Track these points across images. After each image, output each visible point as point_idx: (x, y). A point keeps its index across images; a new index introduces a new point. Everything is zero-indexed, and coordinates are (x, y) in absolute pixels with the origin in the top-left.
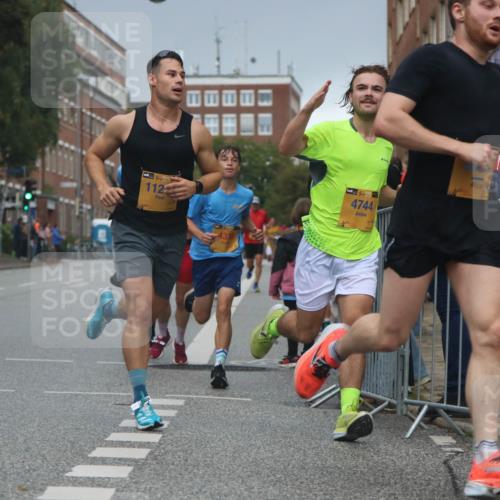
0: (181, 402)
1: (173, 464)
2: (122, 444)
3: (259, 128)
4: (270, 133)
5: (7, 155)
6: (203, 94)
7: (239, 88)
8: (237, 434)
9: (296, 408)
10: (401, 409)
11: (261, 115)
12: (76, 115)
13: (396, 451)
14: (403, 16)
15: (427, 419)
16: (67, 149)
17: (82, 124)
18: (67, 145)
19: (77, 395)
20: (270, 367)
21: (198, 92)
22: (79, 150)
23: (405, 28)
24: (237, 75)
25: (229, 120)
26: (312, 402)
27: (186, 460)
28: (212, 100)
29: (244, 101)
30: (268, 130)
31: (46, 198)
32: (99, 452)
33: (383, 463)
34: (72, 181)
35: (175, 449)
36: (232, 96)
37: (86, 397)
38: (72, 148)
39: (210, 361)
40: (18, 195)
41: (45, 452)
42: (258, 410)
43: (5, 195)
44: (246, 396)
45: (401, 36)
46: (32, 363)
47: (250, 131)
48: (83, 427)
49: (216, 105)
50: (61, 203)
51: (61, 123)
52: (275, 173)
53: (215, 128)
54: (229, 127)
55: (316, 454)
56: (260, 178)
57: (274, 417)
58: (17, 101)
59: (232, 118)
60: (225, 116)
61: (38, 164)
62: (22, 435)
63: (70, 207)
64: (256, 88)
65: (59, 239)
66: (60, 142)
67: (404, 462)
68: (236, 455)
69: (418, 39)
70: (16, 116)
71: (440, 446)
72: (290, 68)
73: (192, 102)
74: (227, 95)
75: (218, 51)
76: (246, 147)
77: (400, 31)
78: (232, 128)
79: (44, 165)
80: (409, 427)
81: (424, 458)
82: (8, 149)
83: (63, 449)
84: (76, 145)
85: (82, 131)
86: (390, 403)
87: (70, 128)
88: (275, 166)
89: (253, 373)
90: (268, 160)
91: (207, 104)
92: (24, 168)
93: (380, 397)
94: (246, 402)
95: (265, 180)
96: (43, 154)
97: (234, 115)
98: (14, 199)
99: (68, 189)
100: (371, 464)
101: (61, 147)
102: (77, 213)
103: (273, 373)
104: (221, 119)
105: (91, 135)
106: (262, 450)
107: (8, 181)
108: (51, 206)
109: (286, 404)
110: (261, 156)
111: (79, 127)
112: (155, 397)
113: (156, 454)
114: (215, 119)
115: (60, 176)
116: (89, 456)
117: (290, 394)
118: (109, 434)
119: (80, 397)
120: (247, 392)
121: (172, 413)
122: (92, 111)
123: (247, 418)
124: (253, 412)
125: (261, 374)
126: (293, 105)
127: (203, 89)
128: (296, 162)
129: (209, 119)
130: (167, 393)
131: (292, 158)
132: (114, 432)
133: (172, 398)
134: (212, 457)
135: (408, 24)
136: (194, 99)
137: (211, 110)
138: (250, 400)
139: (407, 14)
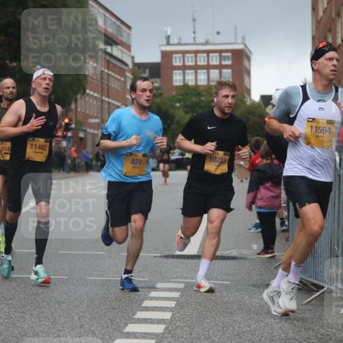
0: (182, 286)
1: (182, 337)
2: (145, 321)
6: (184, 57)
7: (208, 52)
8: (223, 312)
11: (224, 71)
12: (99, 72)
14: (323, 3)
16: (92, 96)
17: (102, 78)
18: (92, 93)
19: (110, 281)
20: (240, 256)
21: (181, 55)
22: (99, 96)
23: (324, 12)
24: (207, 43)
25: (202, 74)
27: (191, 334)
28: (190, 61)
29: (212, 61)
31: (79, 130)
32: (131, 328)
33: (328, 335)
34: (96, 118)
35: (182, 325)
36: (204, 57)
38: (96, 95)
39: (198, 252)
41: (93, 328)
42: (235, 292)
44: (226, 280)
45: (322, 18)
46: (77, 255)
48: (117, 307)
49: (193, 64)
50: (89, 133)
51: (88, 78)
53: (192, 80)
54: (202, 79)
55: (280, 328)
57: (247, 297)
59: (204, 73)
60: (199, 71)
61: (73, 106)
62: (77, 314)
63: (94, 135)
64: (220, 52)
65: (87, 158)
66: (88, 91)
68: (225, 329)
69: (333, 20)
72: (243, 38)
73: (177, 62)
74: (200, 57)
75: (194, 27)
77: (321, 14)
78: (204, 80)
79: (76, 107)
83: (106, 325)
84: (98, 93)
85: (102, 87)
87: (93, 81)
89: (229, 261)
91: (187, 64)
93: (321, 283)
94: (227, 285)
96: (76, 100)
97: (205, 71)
99: (93, 124)
100: (319, 336)
101: (88, 94)
103: (242, 261)
104: (196, 73)
105: (109, 86)
106: (242, 326)
108: (81, 135)
109: (254, 286)
111: (100, 79)
112: (163, 281)
113: (170, 329)
114: (192, 73)
115: (87, 114)
116: (125, 331)
117: (255, 279)
118: (136, 313)
119: (112, 282)
120: (226, 277)
121: (177, 295)
122: (108, 69)
123: (229, 298)
124: (232, 293)
125: (234, 262)
126: (246, 63)
127: (184, 53)
128: (248, 103)
129: (188, 73)
130: (172, 278)
131: (245, 99)
132: (139, 311)
133: (175, 282)
134: (208, 331)
135: (326, 9)
136: (178, 60)
137: (190, 68)
138: (228, 283)
139: (325, 2)
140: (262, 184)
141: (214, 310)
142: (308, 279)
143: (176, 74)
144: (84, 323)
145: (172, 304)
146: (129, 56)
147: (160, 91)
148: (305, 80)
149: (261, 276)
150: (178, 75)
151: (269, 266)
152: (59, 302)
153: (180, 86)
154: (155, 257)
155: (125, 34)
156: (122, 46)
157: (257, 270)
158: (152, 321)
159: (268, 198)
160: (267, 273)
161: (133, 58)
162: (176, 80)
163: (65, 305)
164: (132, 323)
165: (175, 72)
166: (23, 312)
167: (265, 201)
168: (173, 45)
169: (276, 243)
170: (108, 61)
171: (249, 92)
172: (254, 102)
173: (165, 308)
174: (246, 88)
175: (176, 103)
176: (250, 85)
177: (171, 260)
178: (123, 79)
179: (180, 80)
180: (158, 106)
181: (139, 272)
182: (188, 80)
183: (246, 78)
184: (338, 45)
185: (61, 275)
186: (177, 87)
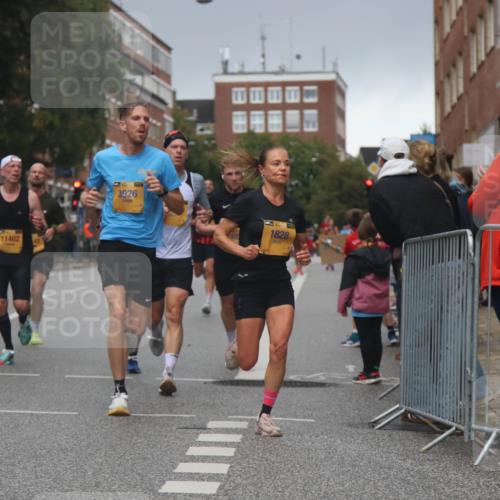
0: (244, 425)
2: (191, 477)
3: (305, 125)
4: (315, 129)
5: (56, 156)
6: (248, 92)
7: (284, 85)
8: (304, 462)
9: (361, 430)
10: (469, 436)
11: (307, 112)
13: (466, 482)
14: (451, 14)
19: (139, 418)
20: (328, 381)
21: (243, 89)
23: (452, 27)
24: (282, 71)
25: (275, 117)
26: (376, 422)
27: (257, 496)
28: (257, 98)
29: (290, 98)
30: (314, 126)
32: (170, 487)
35: (244, 482)
36: (278, 92)
37: (150, 421)
40: (66, 196)
42: (322, 434)
44: (309, 417)
45: (449, 35)
46: (91, 380)
47: (295, 128)
48: (150, 456)
49: (262, 102)
51: (109, 123)
52: (321, 169)
53: (260, 125)
54: (275, 124)
55: (387, 486)
56: (306, 175)
57: (339, 441)
59: (278, 115)
60: (270, 112)
61: (86, 163)
62: (91, 467)
64: (301, 84)
66: (108, 142)
67: (477, 496)
68: (306, 488)
69: (465, 38)
72: (335, 64)
73: (238, 98)
74: (272, 92)
75: (264, 49)
76: (291, 143)
77: (447, 29)
78: (278, 125)
80: (479, 454)
81: (495, 489)
82: (57, 150)
83: (133, 483)
88: (321, 162)
89: (313, 389)
90: (314, 156)
91: (252, 102)
92: (73, 169)
94: (310, 424)
96: (91, 155)
97: (279, 112)
98: (62, 199)
100: (443, 498)
103: (333, 389)
104: (266, 115)
107: (56, 182)
109: (350, 425)
110: (307, 152)
112: (218, 419)
113: (226, 488)
114: (260, 115)
116: (160, 491)
117: (352, 415)
118: (177, 465)
119: (143, 420)
120: (310, 413)
121: (237, 438)
123: (313, 443)
124: (318, 436)
125: (322, 389)
126: (339, 101)
127: (249, 85)
128: (342, 159)
129: (255, 115)
130: (229, 414)
131: (338, 154)
132: (181, 461)
133: (235, 420)
134: (283, 492)
135: (455, 22)
136: (239, 95)
137: (257, 107)
138: (312, 421)
139: (454, 11)
140: (361, 276)
141: (291, 461)
142: (428, 414)
143: (237, 116)
144: (102, 480)
145: (230, 452)
146: (169, 90)
147: (213, 142)
148: (425, 125)
149: (360, 410)
150: (240, 118)
151: (372, 397)
152: (65, 451)
153: (243, 134)
154: (205, 383)
155: (162, 58)
156: (158, 76)
157: (354, 401)
158: (200, 477)
159: (369, 297)
160: (369, 407)
161: (174, 93)
162: (237, 126)
163: (73, 454)
164: (170, 480)
165: (235, 113)
166: (13, 465)
167: (365, 302)
168: (233, 74)
169: (382, 363)
171: (342, 142)
172: (351, 157)
173: (219, 457)
174: (339, 137)
176: (344, 132)
177: (228, 388)
178: (159, 124)
179: (243, 126)
180: (210, 163)
181: (183, 405)
182: (255, 125)
183: (339, 122)
184: (471, 75)
185: (68, 410)
186: (238, 136)
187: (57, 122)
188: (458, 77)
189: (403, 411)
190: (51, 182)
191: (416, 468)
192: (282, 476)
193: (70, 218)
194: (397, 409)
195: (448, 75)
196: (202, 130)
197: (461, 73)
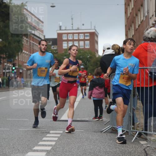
0: (61, 132)
1: (59, 151)
2: (43, 145)
3: (85, 46)
4: (89, 47)
5: (7, 56)
6: (68, 35)
7: (79, 33)
8: (79, 142)
9: (98, 133)
10: (130, 133)
11: (86, 42)
12: (29, 43)
13: (129, 146)
14: (130, 10)
15: (138, 136)
16: (25, 53)
17: (30, 45)
18: (25, 52)
19: (29, 130)
20: (90, 120)
21: (66, 35)
22: (29, 54)
23: (130, 14)
24: (78, 29)
26: (103, 131)
27: (63, 150)
28: (70, 37)
29: (81, 38)
30: (88, 46)
31: (19, 69)
32: (36, 148)
33: (125, 150)
35: (60, 147)
36: (77, 36)
37: (32, 131)
38: (27, 53)
40: (10, 68)
41: (19, 148)
42: (86, 134)
43: (7, 68)
45: (129, 17)
46: (15, 120)
47: (83, 47)
48: (31, 140)
49: (72, 39)
50: (24, 70)
51: (24, 45)
52: (91, 60)
55: (104, 148)
56: (86, 61)
57: (90, 136)
58: (10, 38)
59: (77, 43)
60: (75, 42)
61: (17, 58)
62: (12, 143)
64: (84, 33)
66: (24, 51)
67: (131, 150)
68: (79, 148)
69: (134, 17)
70: (9, 43)
71: (142, 144)
72: (95, 27)
73: (65, 38)
74: (75, 36)
75: (72, 22)
76: (81, 52)
77: (129, 15)
80: (133, 139)
81: (137, 148)
82: (7, 53)
83: (25, 147)
84: (28, 52)
85: (30, 49)
86: (127, 131)
87: (27, 47)
88: (90, 57)
89: (84, 122)
90: (88, 56)
91: (69, 39)
92: (12, 59)
93: (125, 130)
95: (88, 62)
96: (18, 55)
97: (77, 42)
98: (9, 69)
100: (121, 150)
101: (24, 53)
102: (29, 73)
103: (90, 122)
104: (73, 43)
105: (33, 49)
106: (87, 146)
107: (7, 64)
108: (21, 71)
109: (94, 132)
110: (86, 54)
111: (29, 46)
112: (53, 130)
113: (54, 148)
115: (23, 62)
116: (33, 149)
117: (95, 129)
118: (39, 142)
120: (82, 129)
121: (59, 135)
122: (33, 41)
123: (82, 136)
124: (84, 135)
125: (86, 122)
126: (96, 38)
127: (68, 34)
128: (97, 56)
129: (70, 43)
130: (57, 129)
131: (96, 55)
132: (41, 141)
133: (59, 131)
134: (71, 149)
135: (131, 12)
138: (83, 131)
139: (131, 9)
141: (75, 141)
143: (64, 43)
145: (56, 139)
146: (43, 35)
147: (57, 51)
149: (98, 128)
150: (65, 44)
151: (102, 124)
152: (4, 139)
153: (66, 49)
154: (51, 121)
157: (97, 126)
158: (46, 145)
160: (101, 127)
161: (44, 36)
162: (64, 46)
163: (7, 140)
164: (37, 146)
165: (64, 42)
168: (63, 30)
170: (33, 38)
171: (97, 51)
172: (100, 56)
173: (52, 140)
174: (96, 50)
175: (64, 56)
176: (98, 48)
177: (58, 122)
179: (66, 46)
180: (56, 57)
183: (96, 45)
184: (136, 29)
185: (7, 128)
186: (65, 49)
187: (7, 45)
188: (132, 30)
189: (111, 127)
190: (6, 64)
191: (113, 143)
192: (71, 145)
193: (12, 75)
194: (109, 127)
195: (129, 29)
196: (53, 48)
197: (133, 28)
